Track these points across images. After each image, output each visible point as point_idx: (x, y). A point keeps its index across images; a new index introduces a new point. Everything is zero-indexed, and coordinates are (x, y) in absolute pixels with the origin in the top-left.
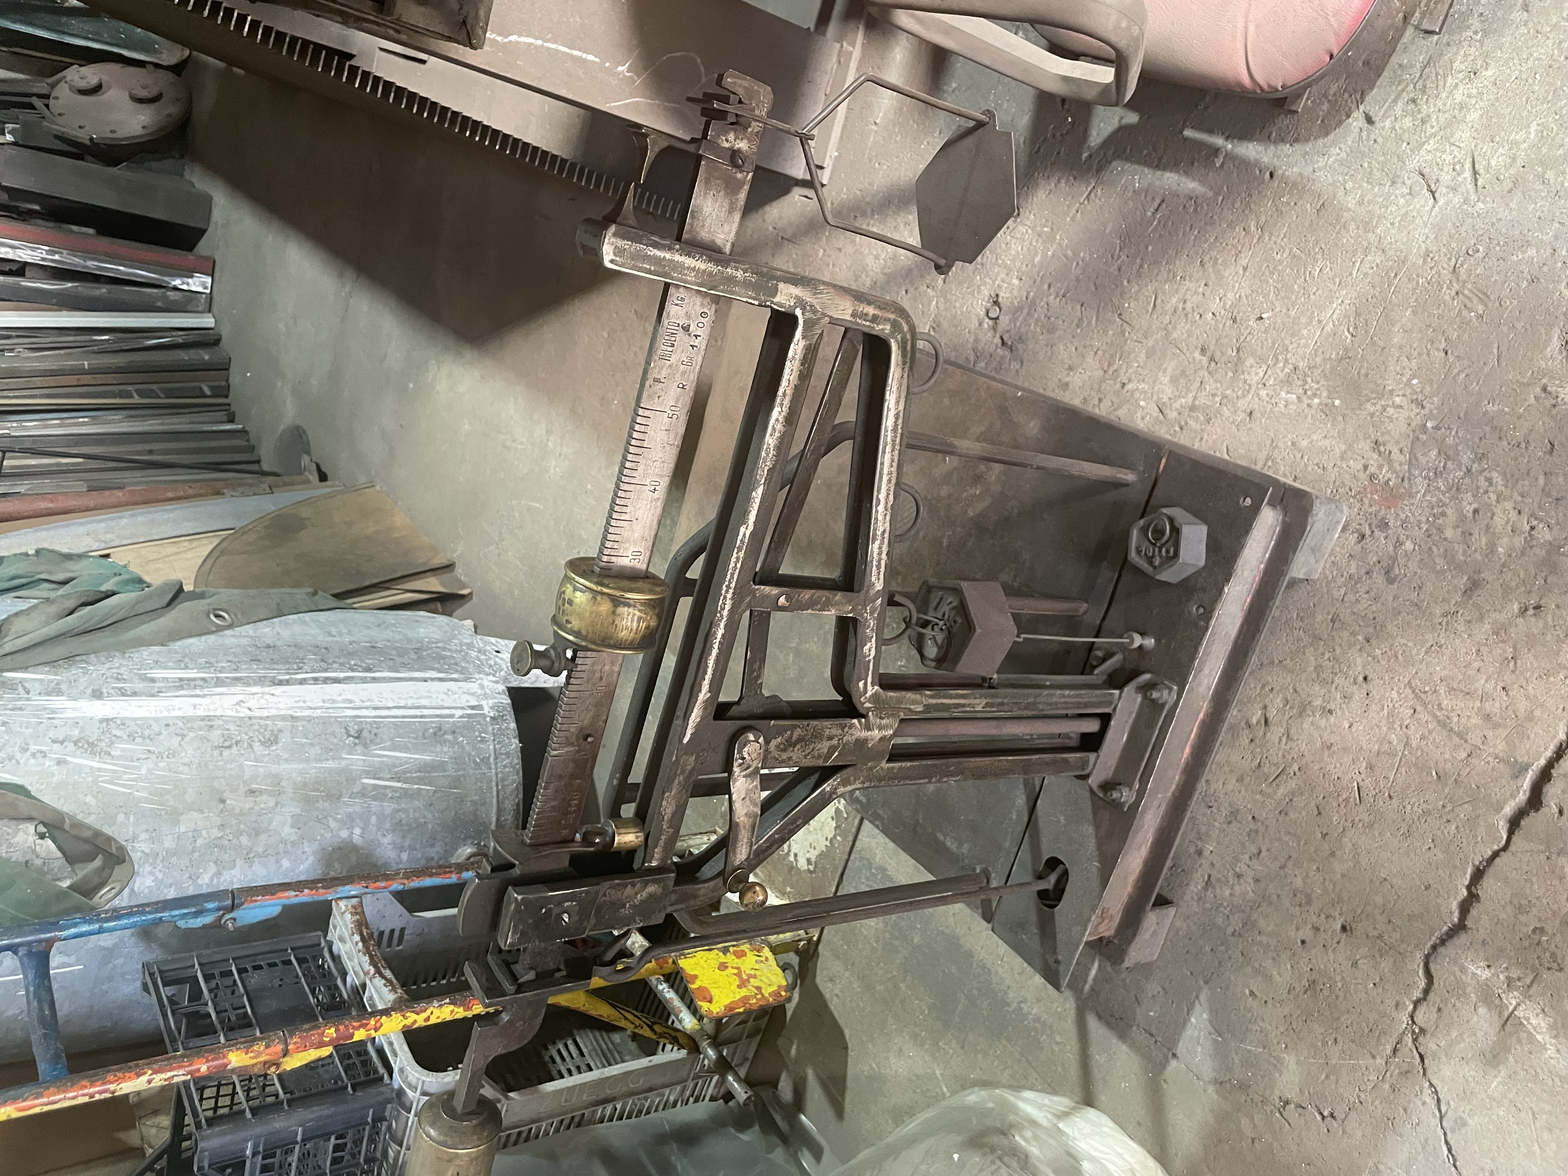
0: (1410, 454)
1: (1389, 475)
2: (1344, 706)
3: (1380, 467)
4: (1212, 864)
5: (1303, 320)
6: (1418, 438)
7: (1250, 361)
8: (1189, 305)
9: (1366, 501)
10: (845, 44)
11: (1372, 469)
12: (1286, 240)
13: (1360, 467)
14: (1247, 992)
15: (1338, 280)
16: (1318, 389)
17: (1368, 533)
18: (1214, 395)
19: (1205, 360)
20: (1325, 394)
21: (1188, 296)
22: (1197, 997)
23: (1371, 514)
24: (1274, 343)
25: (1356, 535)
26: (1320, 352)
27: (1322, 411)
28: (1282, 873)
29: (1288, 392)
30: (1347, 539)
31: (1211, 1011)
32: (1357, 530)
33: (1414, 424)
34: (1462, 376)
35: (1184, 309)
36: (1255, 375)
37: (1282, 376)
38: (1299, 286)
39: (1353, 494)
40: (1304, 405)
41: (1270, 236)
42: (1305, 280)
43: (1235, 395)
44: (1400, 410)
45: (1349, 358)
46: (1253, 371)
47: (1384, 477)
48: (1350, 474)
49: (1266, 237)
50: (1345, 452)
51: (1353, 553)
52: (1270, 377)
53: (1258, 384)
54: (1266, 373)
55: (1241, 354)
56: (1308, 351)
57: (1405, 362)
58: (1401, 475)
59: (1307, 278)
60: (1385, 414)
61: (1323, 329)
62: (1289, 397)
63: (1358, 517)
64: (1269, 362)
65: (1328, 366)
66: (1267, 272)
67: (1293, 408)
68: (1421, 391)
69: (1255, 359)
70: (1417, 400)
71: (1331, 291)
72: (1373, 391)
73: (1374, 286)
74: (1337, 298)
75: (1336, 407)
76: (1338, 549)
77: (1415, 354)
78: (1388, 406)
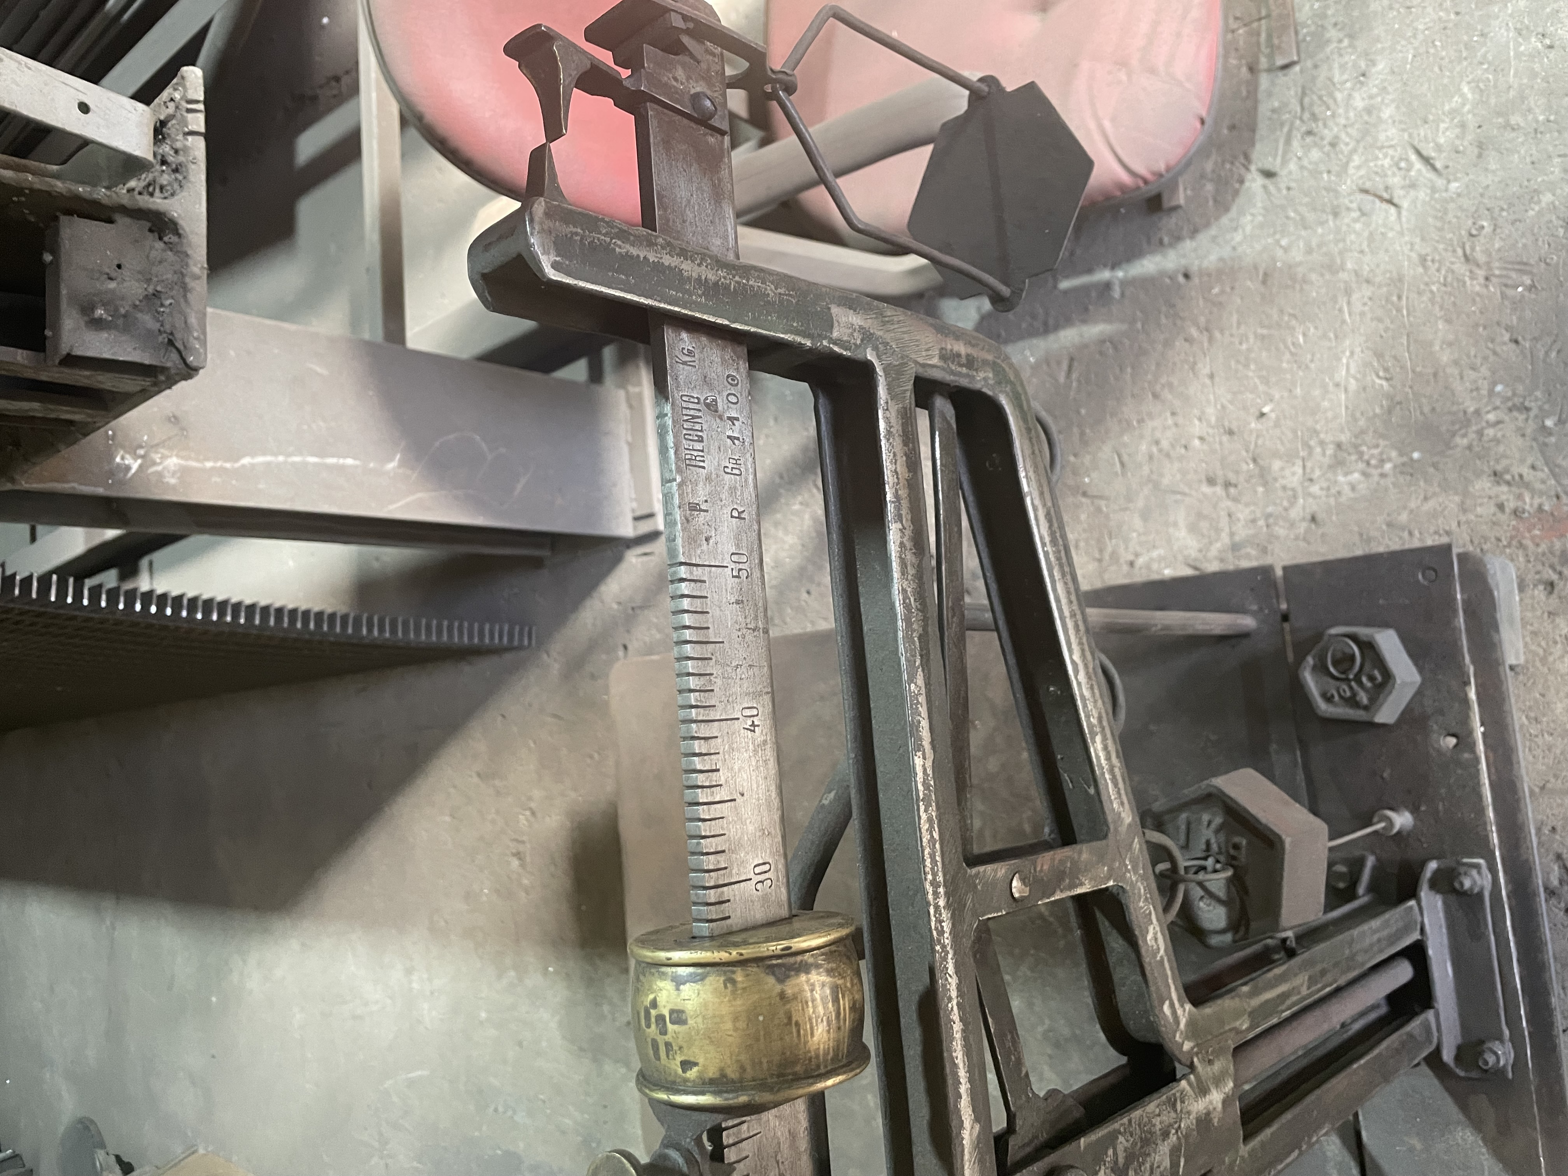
0: (1547, 464)
1: (1537, 501)
3: (1520, 497)
5: (1317, 392)
6: (1546, 445)
7: (1277, 465)
8: (1165, 444)
9: (1528, 542)
10: (630, 389)
11: (1511, 505)
12: (1243, 327)
13: (1493, 509)
15: (1332, 335)
16: (1381, 453)
17: (1555, 577)
18: (1254, 521)
19: (1219, 490)
20: (1394, 454)
21: (1158, 434)
23: (1544, 554)
24: (1294, 432)
25: (1541, 587)
26: (1358, 415)
27: (1402, 473)
29: (1346, 474)
30: (1533, 597)
32: (1540, 581)
33: (1529, 431)
34: (1553, 354)
35: (1160, 451)
36: (1293, 476)
37: (1327, 461)
38: (1288, 362)
39: (1505, 543)
40: (1376, 478)
41: (1222, 332)
42: (1292, 354)
43: (1280, 509)
44: (1501, 426)
45: (1400, 403)
46: (1287, 473)
47: (1531, 505)
48: (1486, 523)
49: (1217, 335)
50: (1463, 503)
51: (1551, 609)
52: (1313, 470)
53: (1302, 483)
54: (1304, 467)
55: (1261, 462)
56: (1344, 420)
57: (1473, 375)
58: (1553, 493)
59: (1293, 349)
60: (1485, 438)
61: (1346, 390)
62: (1350, 478)
63: (1530, 565)
64: (1302, 454)
65: (1378, 423)
66: (1240, 367)
67: (1362, 487)
68: (1514, 394)
69: (1281, 458)
70: (1514, 405)
71: (1330, 348)
72: (1453, 423)
73: (1380, 320)
74: (1343, 352)
75: (1418, 461)
76: (1529, 614)
77: (1479, 361)
78: (1483, 429)
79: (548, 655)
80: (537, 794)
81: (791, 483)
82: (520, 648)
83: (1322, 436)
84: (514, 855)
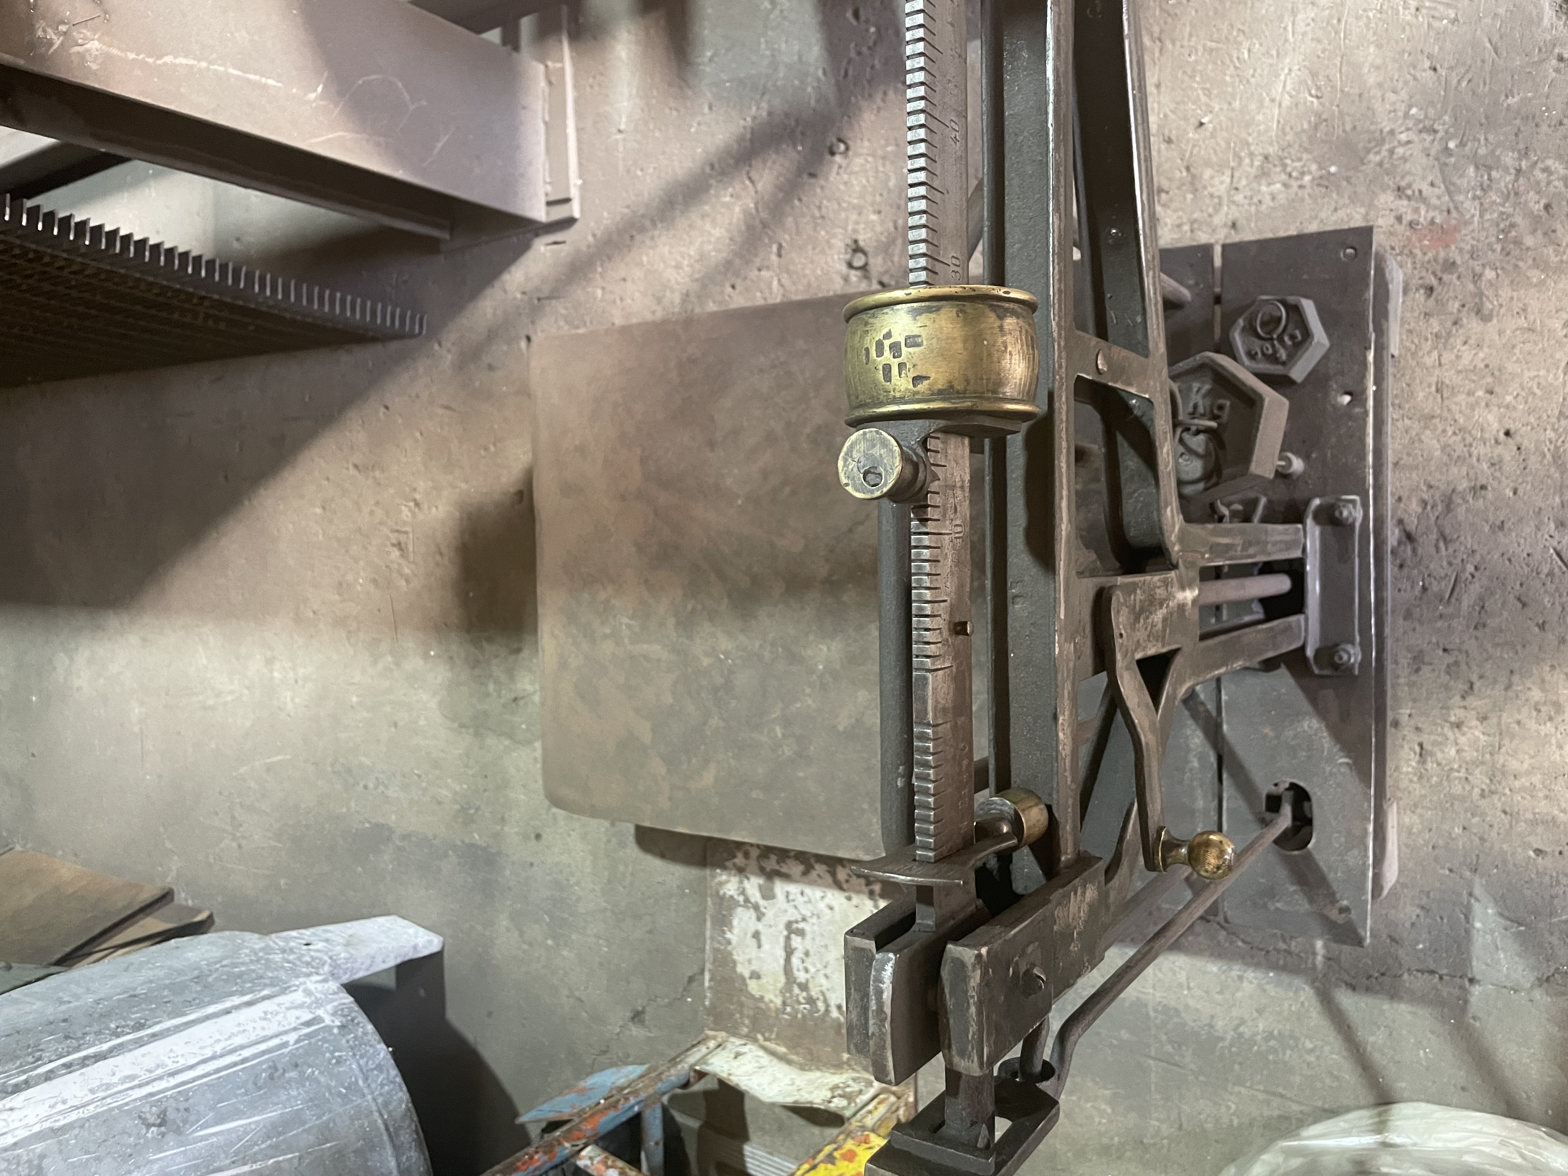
0: (1444, 182)
1: (1431, 214)
2: (1498, 474)
3: (1416, 211)
4: (1418, 729)
5: (1253, 106)
6: (1446, 164)
7: (1207, 173)
9: (1417, 251)
10: (550, 64)
11: (1408, 217)
12: (1194, 39)
13: (1392, 220)
14: (1531, 853)
15: (1274, 53)
16: (1303, 167)
17: (1434, 282)
18: (1179, 226)
20: (1314, 167)
22: (1471, 894)
23: (1429, 262)
24: (1228, 143)
25: (1422, 291)
26: (1288, 129)
27: (1319, 185)
28: (1511, 694)
29: (1269, 184)
30: (1414, 300)
31: (1496, 901)
32: (1422, 286)
33: (1433, 152)
34: (1464, 84)
36: (1220, 184)
37: (1253, 171)
38: (1232, 76)
39: (1398, 251)
40: (1295, 189)
41: (1173, 42)
42: (1236, 68)
43: (1205, 215)
44: (1410, 146)
45: (1325, 120)
46: (1216, 181)
47: (1425, 218)
48: (1384, 233)
49: (1169, 46)
50: (1367, 214)
51: (1428, 311)
52: (1240, 179)
53: (1228, 192)
54: (1232, 176)
55: (1192, 170)
56: (1273, 134)
57: (1392, 97)
58: (1445, 208)
59: (1237, 64)
60: (1395, 156)
61: (1280, 105)
62: (1272, 187)
63: (1416, 272)
64: (1232, 164)
65: (1304, 138)
66: (1186, 79)
67: (1282, 198)
68: (1426, 117)
69: (1213, 168)
70: (1424, 127)
71: (1271, 65)
72: (1369, 141)
73: (1319, 41)
74: (1282, 69)
75: (1334, 174)
76: (1408, 315)
77: (1400, 84)
78: (1394, 148)
79: (440, 344)
80: (421, 485)
81: (723, 173)
82: (412, 336)
83: (1252, 148)
84: (393, 545)
